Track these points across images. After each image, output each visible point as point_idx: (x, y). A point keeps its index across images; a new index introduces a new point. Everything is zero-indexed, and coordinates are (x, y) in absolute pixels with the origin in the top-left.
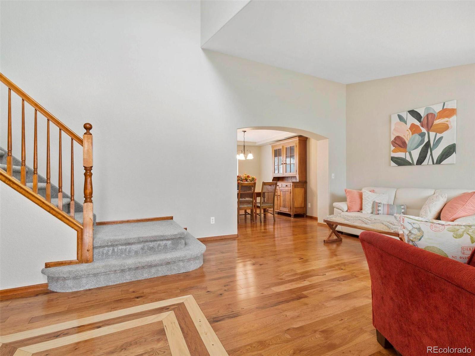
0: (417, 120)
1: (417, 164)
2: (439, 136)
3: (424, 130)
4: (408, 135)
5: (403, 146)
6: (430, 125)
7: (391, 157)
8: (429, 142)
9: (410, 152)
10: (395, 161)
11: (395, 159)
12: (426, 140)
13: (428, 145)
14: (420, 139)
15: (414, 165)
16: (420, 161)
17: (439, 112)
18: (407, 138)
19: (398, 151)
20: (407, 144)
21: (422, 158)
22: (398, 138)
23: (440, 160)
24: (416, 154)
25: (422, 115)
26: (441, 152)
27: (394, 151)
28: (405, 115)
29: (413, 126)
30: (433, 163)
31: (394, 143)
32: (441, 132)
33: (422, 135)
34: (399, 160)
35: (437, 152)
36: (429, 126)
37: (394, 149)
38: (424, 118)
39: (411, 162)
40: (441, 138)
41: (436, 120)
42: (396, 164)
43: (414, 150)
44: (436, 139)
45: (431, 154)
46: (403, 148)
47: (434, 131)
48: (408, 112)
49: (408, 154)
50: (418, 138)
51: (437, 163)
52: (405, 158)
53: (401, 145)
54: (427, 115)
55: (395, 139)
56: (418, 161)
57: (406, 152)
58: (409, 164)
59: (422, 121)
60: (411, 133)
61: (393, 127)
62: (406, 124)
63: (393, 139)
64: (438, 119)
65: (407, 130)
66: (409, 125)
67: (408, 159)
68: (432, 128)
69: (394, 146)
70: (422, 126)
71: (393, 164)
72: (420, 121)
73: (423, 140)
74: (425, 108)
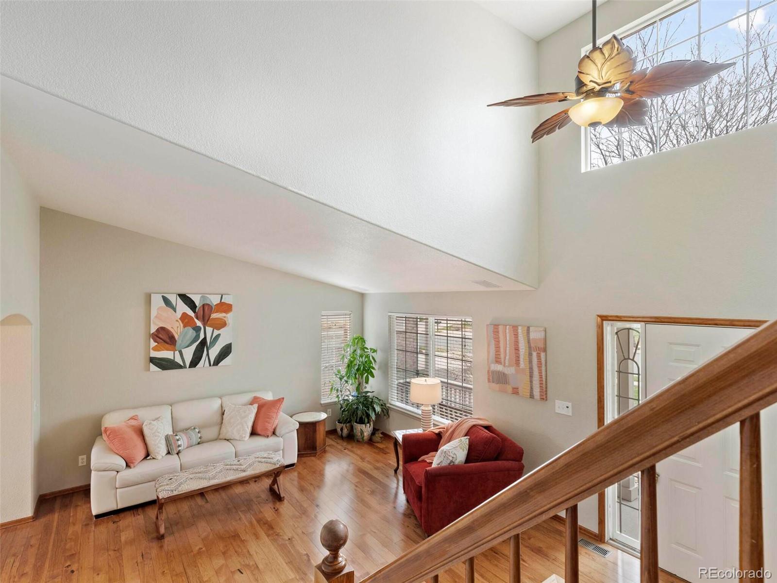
0: (191, 309)
1: (189, 367)
2: (216, 332)
3: (199, 323)
4: (178, 327)
5: (170, 343)
6: (206, 318)
7: (151, 357)
8: (205, 338)
9: (181, 350)
10: (158, 363)
11: (157, 361)
12: (202, 336)
13: (203, 343)
14: (195, 334)
15: (186, 368)
16: (194, 363)
17: (217, 305)
18: (176, 331)
19: (163, 348)
20: (177, 339)
21: (196, 359)
22: (162, 330)
23: (217, 362)
24: (189, 354)
25: (197, 303)
26: (218, 351)
27: (155, 349)
28: (173, 298)
29: (184, 316)
30: (210, 365)
31: (155, 337)
32: (218, 329)
33: (197, 329)
34: (164, 363)
35: (214, 352)
36: (205, 320)
37: (156, 345)
38: (200, 308)
39: (182, 365)
40: (218, 336)
41: (213, 313)
42: (159, 368)
43: (185, 348)
44: (213, 337)
45: (208, 354)
46: (171, 345)
47: (210, 326)
48: (178, 296)
49: (177, 353)
50: (191, 333)
51: (214, 365)
52: (173, 358)
53: (168, 340)
54: (203, 305)
55: (158, 330)
56: (191, 362)
57: (174, 350)
58: (179, 367)
59: (197, 311)
60: (182, 325)
61: (154, 313)
62: (175, 312)
63: (155, 330)
64: (216, 313)
65: (177, 321)
66: (179, 314)
67: (178, 360)
68: (208, 322)
69: (155, 341)
70: (197, 318)
71: (153, 368)
72: (194, 312)
73: (198, 336)
74: (200, 295)
